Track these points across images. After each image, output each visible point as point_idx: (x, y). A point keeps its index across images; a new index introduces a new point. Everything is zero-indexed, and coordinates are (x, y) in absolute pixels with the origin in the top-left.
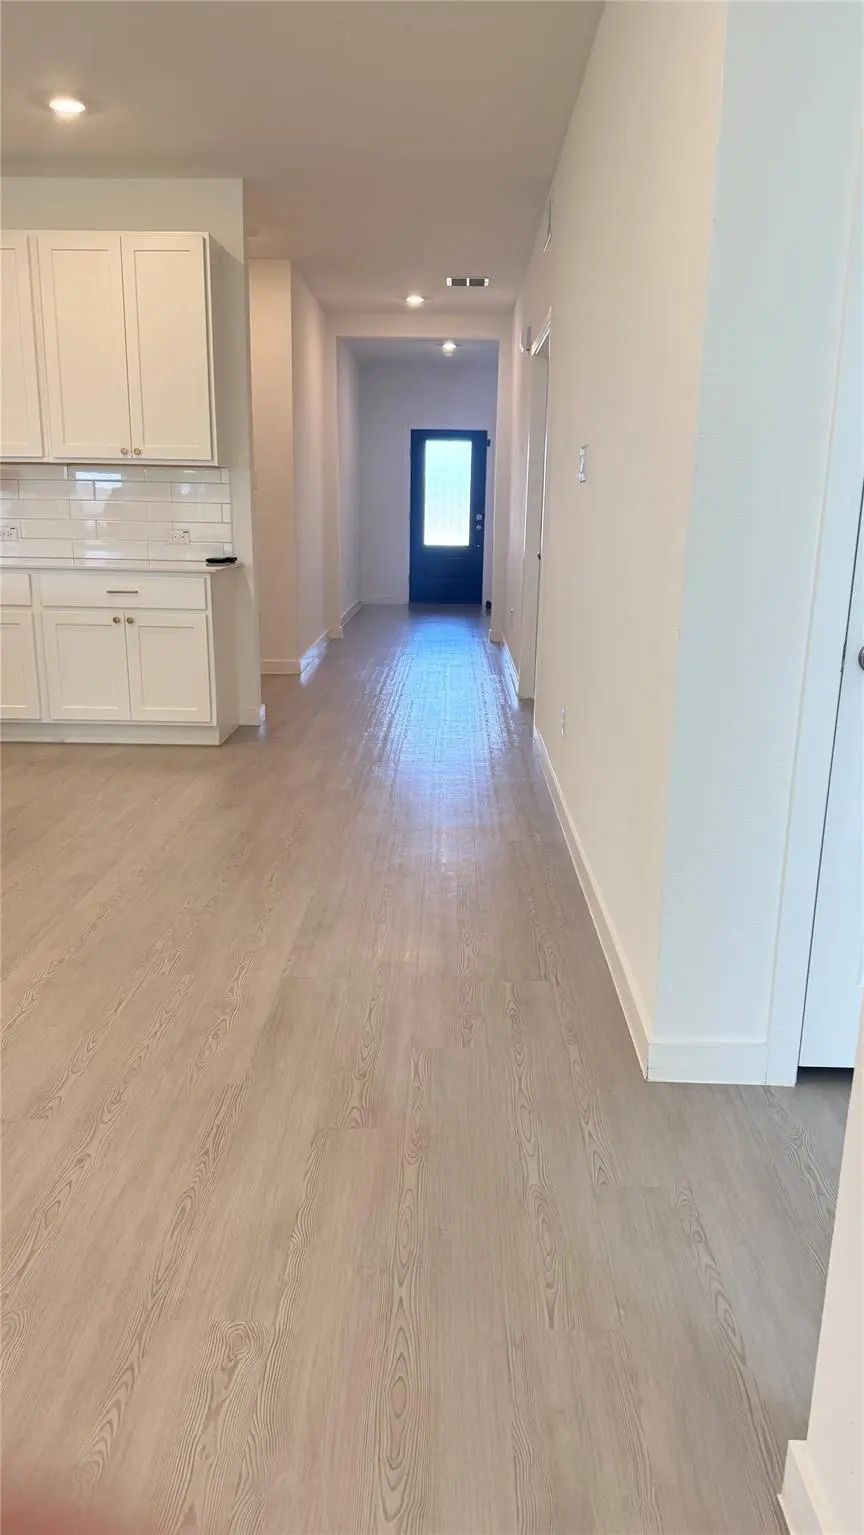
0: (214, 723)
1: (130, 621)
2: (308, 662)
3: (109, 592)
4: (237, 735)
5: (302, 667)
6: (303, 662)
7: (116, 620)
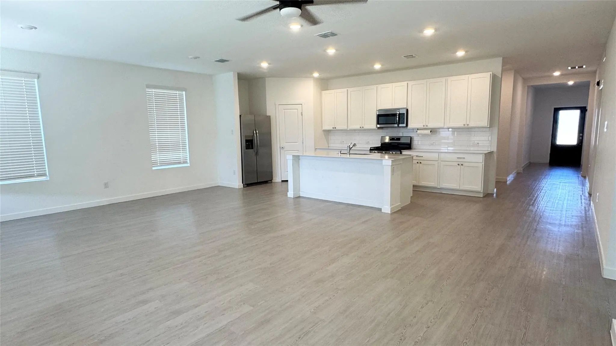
0: (482, 191)
1: (462, 165)
2: (510, 178)
3: (457, 158)
4: (488, 195)
5: (508, 180)
6: (508, 179)
7: (458, 165)
